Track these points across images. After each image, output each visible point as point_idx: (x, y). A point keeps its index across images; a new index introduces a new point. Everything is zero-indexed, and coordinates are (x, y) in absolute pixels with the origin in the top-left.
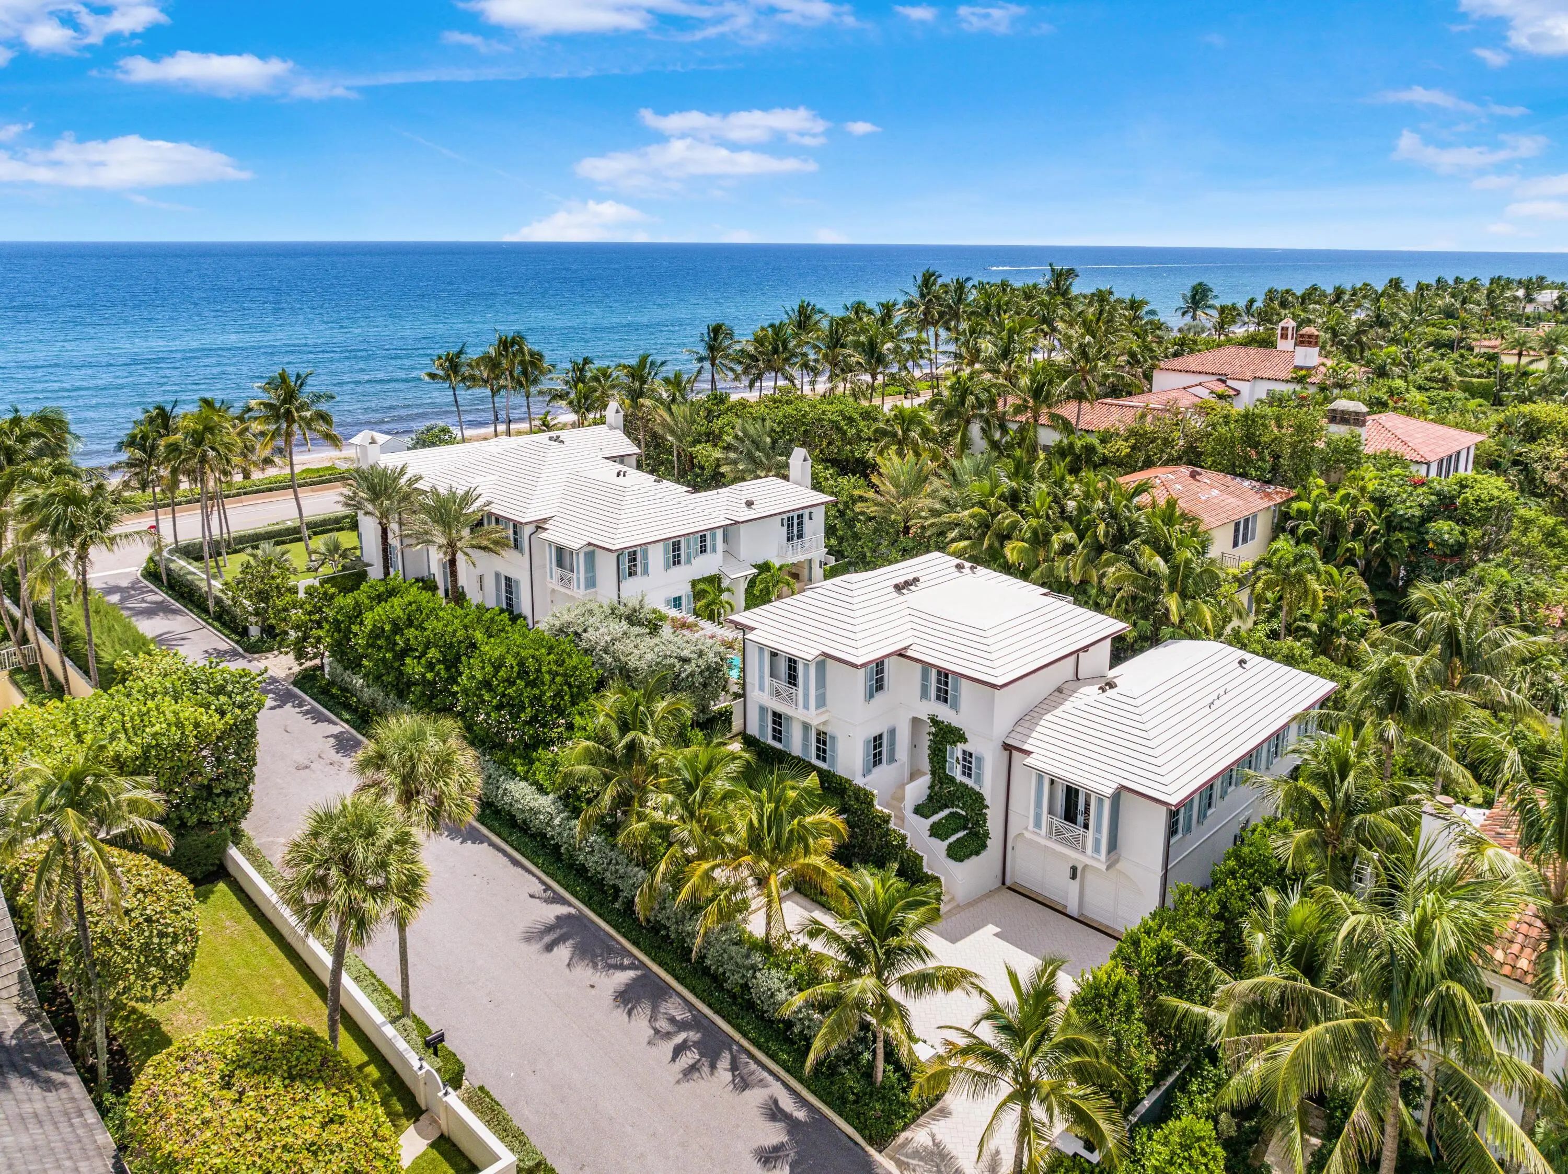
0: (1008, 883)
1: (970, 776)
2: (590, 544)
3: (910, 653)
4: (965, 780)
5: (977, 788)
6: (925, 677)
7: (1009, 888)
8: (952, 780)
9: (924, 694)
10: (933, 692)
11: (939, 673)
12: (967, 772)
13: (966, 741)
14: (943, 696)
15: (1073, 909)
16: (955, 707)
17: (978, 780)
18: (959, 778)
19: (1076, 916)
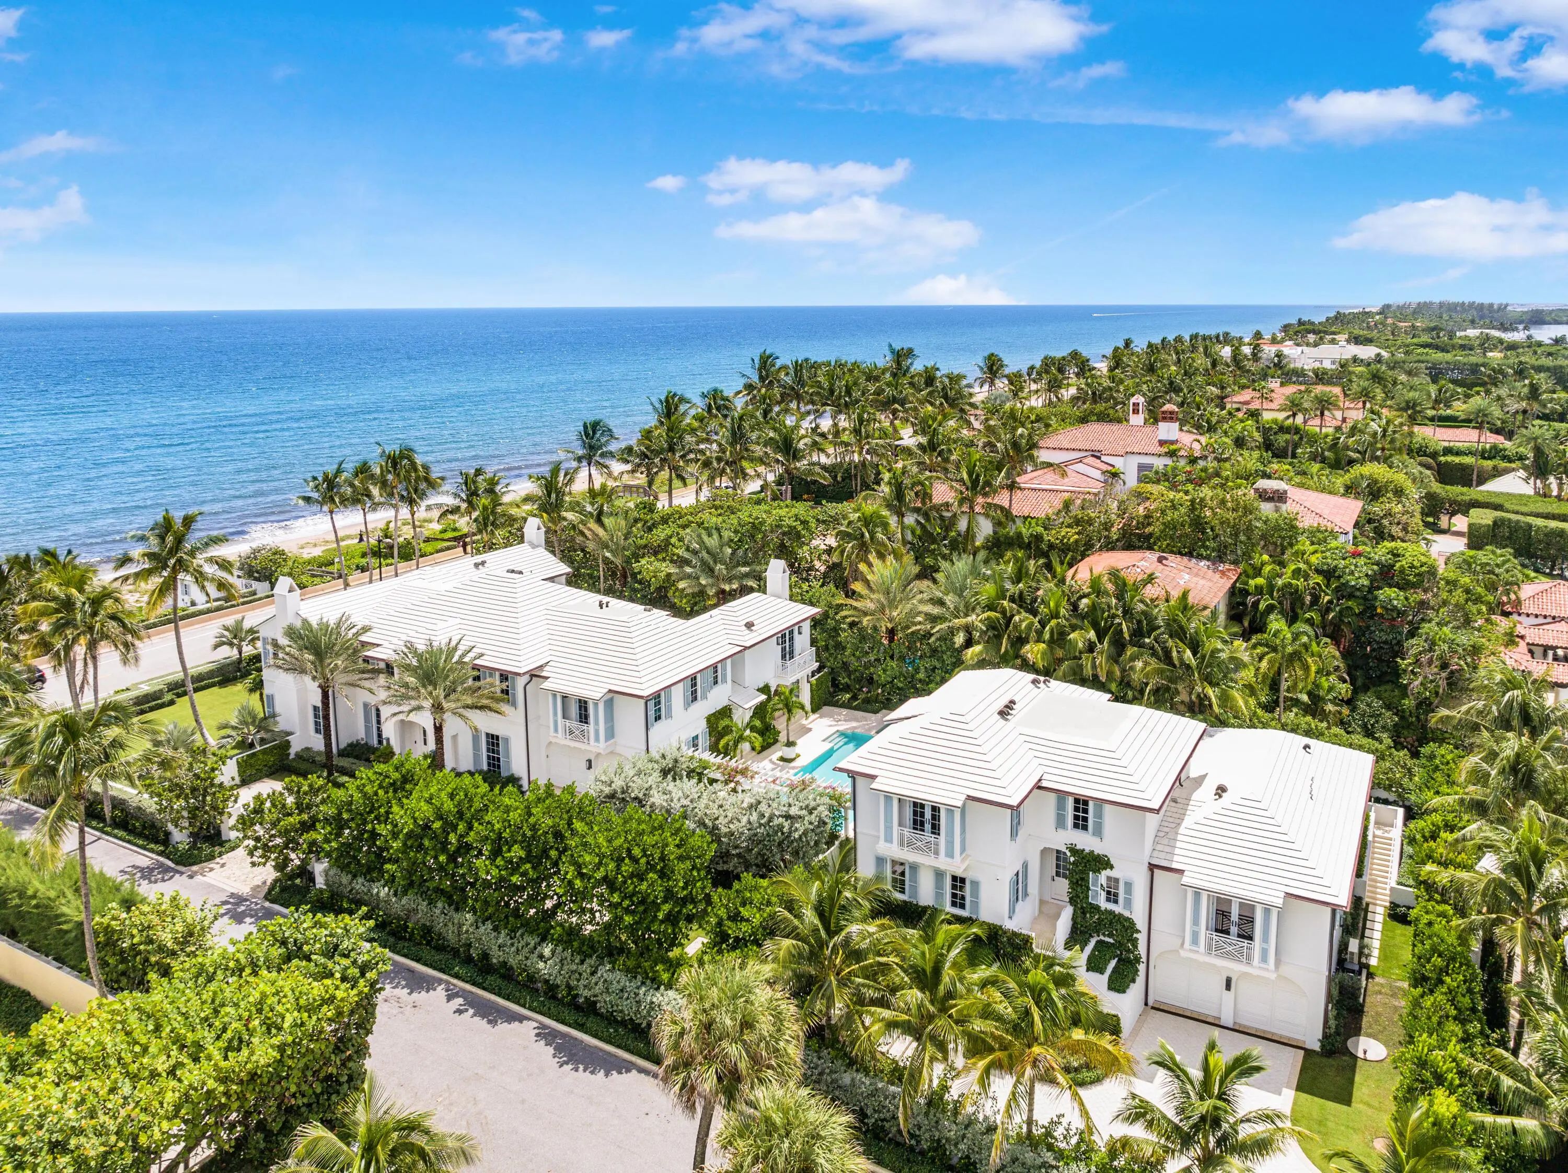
0: (1150, 1002)
1: (1116, 902)
2: (610, 691)
3: (1044, 784)
4: (1111, 906)
5: (1126, 914)
6: (1061, 806)
7: (1153, 1008)
8: (1097, 908)
9: (1060, 823)
10: (1070, 821)
11: (1077, 801)
12: (1112, 897)
13: (1112, 867)
14: (1081, 823)
15: (1227, 1020)
16: (1098, 832)
17: (1128, 903)
18: (1104, 905)
19: (1231, 1026)
